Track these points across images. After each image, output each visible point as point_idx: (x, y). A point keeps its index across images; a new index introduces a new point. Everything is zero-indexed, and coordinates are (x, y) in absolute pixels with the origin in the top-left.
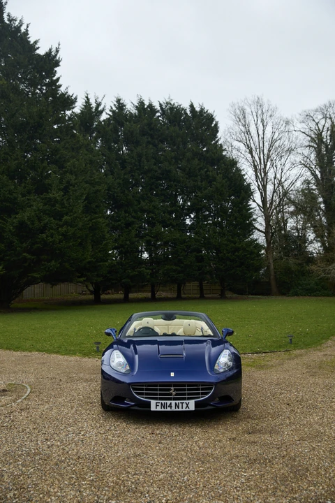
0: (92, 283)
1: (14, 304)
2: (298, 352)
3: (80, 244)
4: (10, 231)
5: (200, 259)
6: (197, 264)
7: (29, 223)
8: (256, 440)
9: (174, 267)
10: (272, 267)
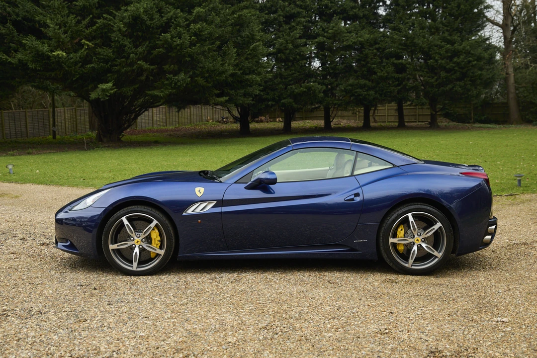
0: (237, 106)
1: (126, 136)
2: (527, 196)
3: (220, 47)
4: (120, 30)
5: (401, 69)
6: (396, 75)
7: (145, 18)
8: (443, 282)
9: (362, 82)
10: (512, 80)
